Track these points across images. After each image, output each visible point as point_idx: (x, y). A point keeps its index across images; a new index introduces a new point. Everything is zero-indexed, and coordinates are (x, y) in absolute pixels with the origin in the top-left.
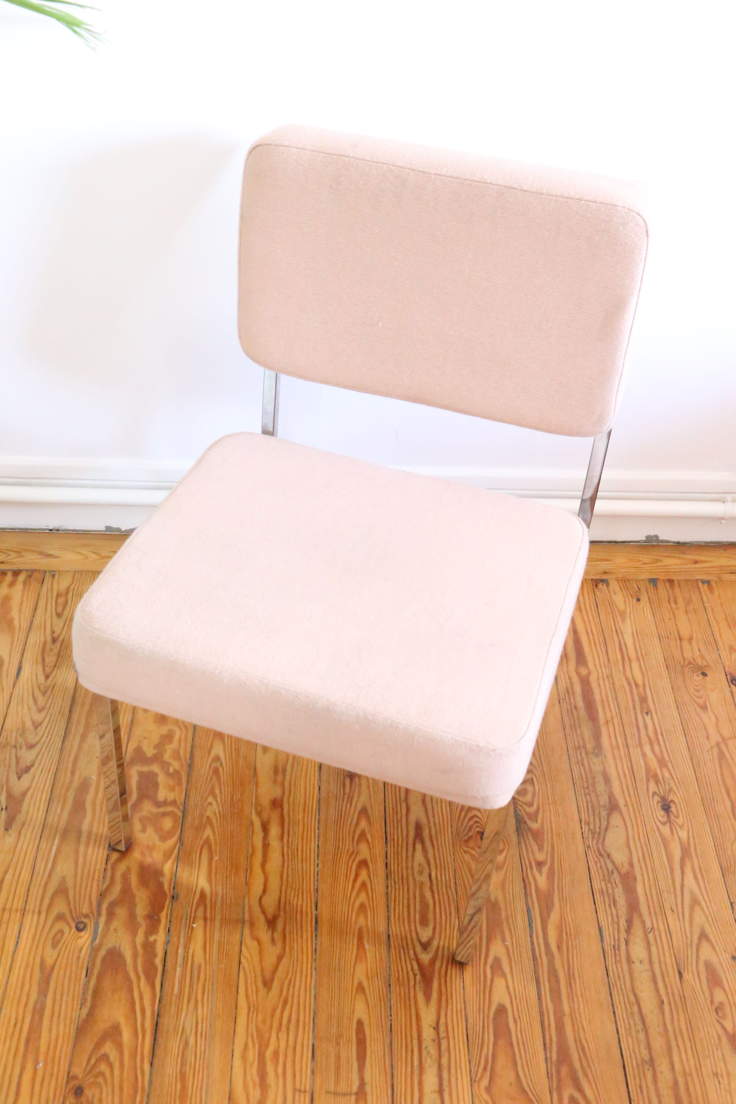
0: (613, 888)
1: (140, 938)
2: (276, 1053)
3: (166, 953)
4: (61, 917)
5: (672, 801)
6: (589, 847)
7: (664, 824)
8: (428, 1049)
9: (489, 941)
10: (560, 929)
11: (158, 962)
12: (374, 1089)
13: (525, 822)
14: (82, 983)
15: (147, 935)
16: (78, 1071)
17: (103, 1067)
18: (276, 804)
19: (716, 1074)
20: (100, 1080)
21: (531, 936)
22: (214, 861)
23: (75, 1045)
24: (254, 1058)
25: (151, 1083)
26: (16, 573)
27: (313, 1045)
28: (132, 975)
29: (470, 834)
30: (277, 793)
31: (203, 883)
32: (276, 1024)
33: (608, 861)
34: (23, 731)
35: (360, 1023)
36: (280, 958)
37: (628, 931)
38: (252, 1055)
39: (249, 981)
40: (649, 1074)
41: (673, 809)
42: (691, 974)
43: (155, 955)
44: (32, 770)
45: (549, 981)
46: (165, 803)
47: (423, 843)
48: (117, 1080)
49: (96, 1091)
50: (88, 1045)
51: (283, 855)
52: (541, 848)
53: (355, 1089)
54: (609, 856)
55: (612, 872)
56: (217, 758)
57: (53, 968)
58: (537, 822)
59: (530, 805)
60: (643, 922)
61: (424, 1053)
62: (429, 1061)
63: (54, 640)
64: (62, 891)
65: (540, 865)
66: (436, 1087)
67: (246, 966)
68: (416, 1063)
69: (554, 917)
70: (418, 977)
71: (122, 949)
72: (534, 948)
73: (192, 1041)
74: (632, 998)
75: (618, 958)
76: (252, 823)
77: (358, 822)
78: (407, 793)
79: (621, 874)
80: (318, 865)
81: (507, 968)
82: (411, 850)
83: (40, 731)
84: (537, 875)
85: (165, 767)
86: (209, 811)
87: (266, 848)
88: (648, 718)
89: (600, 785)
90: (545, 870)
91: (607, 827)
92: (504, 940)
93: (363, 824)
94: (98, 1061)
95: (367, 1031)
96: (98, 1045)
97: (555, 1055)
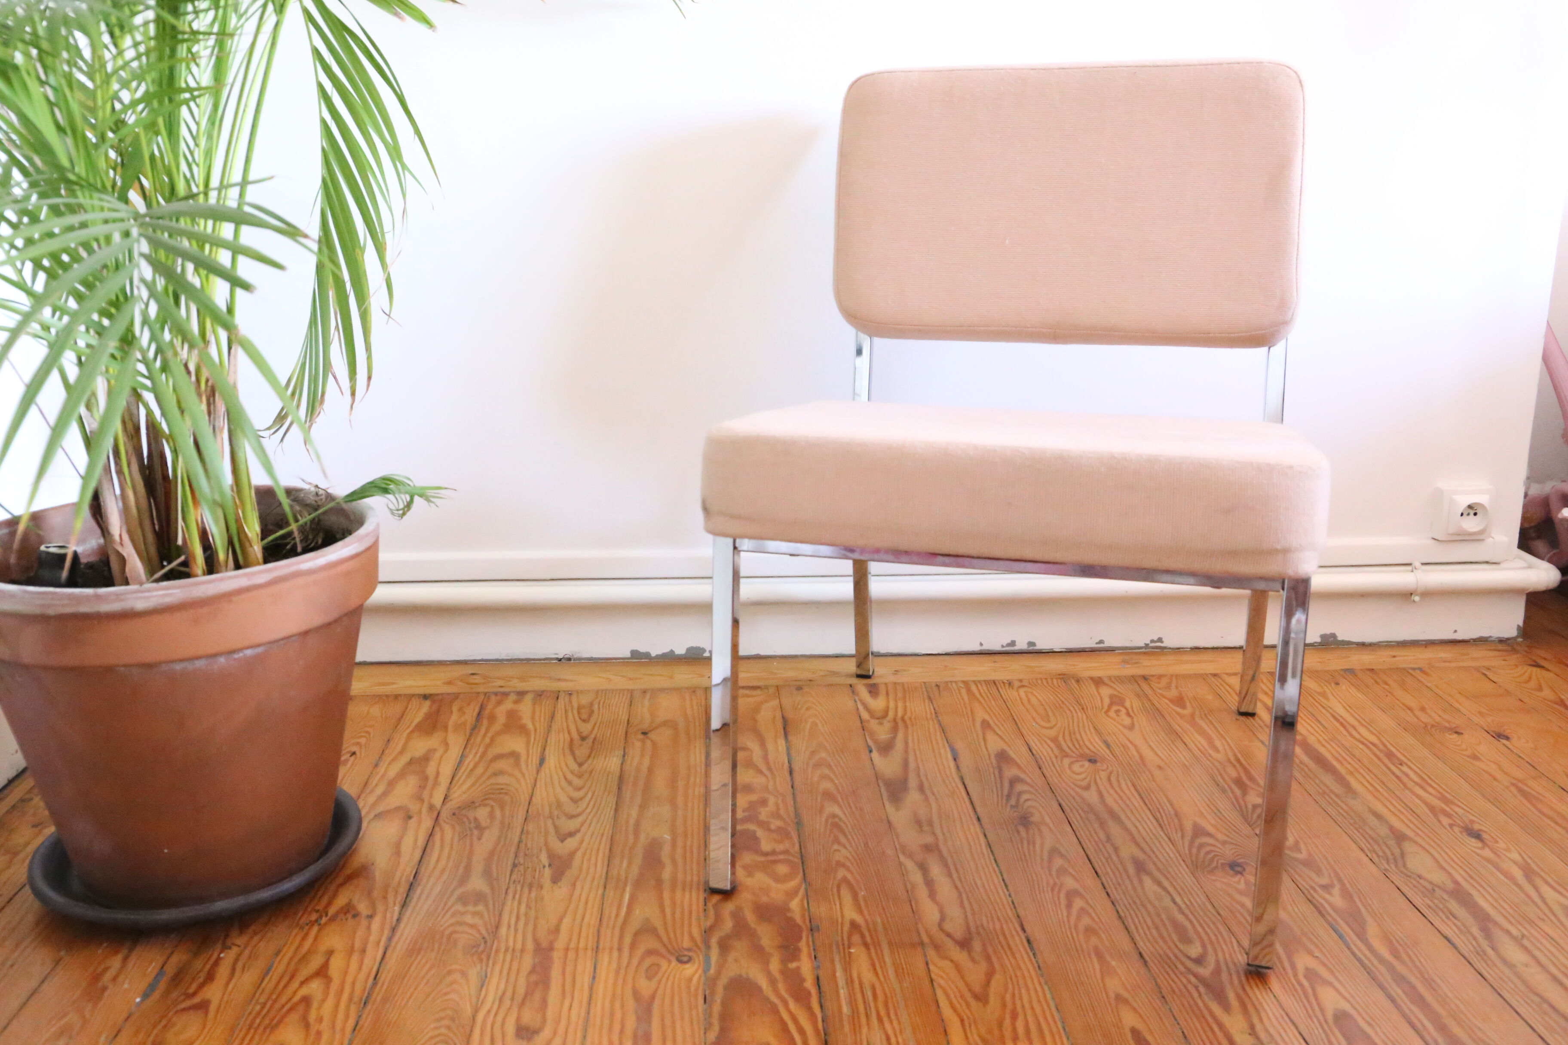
0: (1443, 904)
1: (775, 965)
3: (818, 978)
4: (652, 953)
5: (1480, 831)
6: (1386, 870)
7: (1480, 849)
9: (1289, 955)
10: (1387, 938)
11: (809, 984)
13: (1285, 854)
14: (701, 1008)
15: (784, 961)
18: (929, 849)
21: (1348, 948)
22: (860, 896)
26: (522, 694)
28: (775, 1000)
29: (1214, 866)
30: (927, 840)
31: (851, 914)
32: (1008, 1036)
33: (1422, 881)
34: (559, 805)
35: (1135, 1032)
36: (989, 976)
37: (1488, 939)
39: (952, 996)
41: (1485, 836)
43: (801, 980)
44: (579, 835)
45: (1397, 985)
46: (773, 852)
47: (1149, 873)
51: (956, 888)
52: (1319, 872)
54: (1420, 878)
55: (1434, 890)
56: (834, 816)
57: (653, 997)
58: (1302, 852)
60: (1506, 931)
63: (583, 739)
64: (647, 931)
65: (1327, 888)
67: (942, 982)
69: (1372, 931)
70: (1202, 989)
71: (751, 976)
72: (1360, 959)
75: (1489, 963)
76: (901, 864)
77: (1050, 861)
78: (1108, 838)
79: (1445, 891)
80: (1010, 895)
81: (1330, 978)
82: (1136, 882)
83: (583, 805)
84: (1327, 896)
85: (763, 824)
86: (838, 857)
87: (929, 883)
88: (1405, 769)
89: (1372, 821)
90: (1336, 891)
91: (1403, 855)
92: (1311, 954)
93: (1058, 862)
95: (1150, 1038)
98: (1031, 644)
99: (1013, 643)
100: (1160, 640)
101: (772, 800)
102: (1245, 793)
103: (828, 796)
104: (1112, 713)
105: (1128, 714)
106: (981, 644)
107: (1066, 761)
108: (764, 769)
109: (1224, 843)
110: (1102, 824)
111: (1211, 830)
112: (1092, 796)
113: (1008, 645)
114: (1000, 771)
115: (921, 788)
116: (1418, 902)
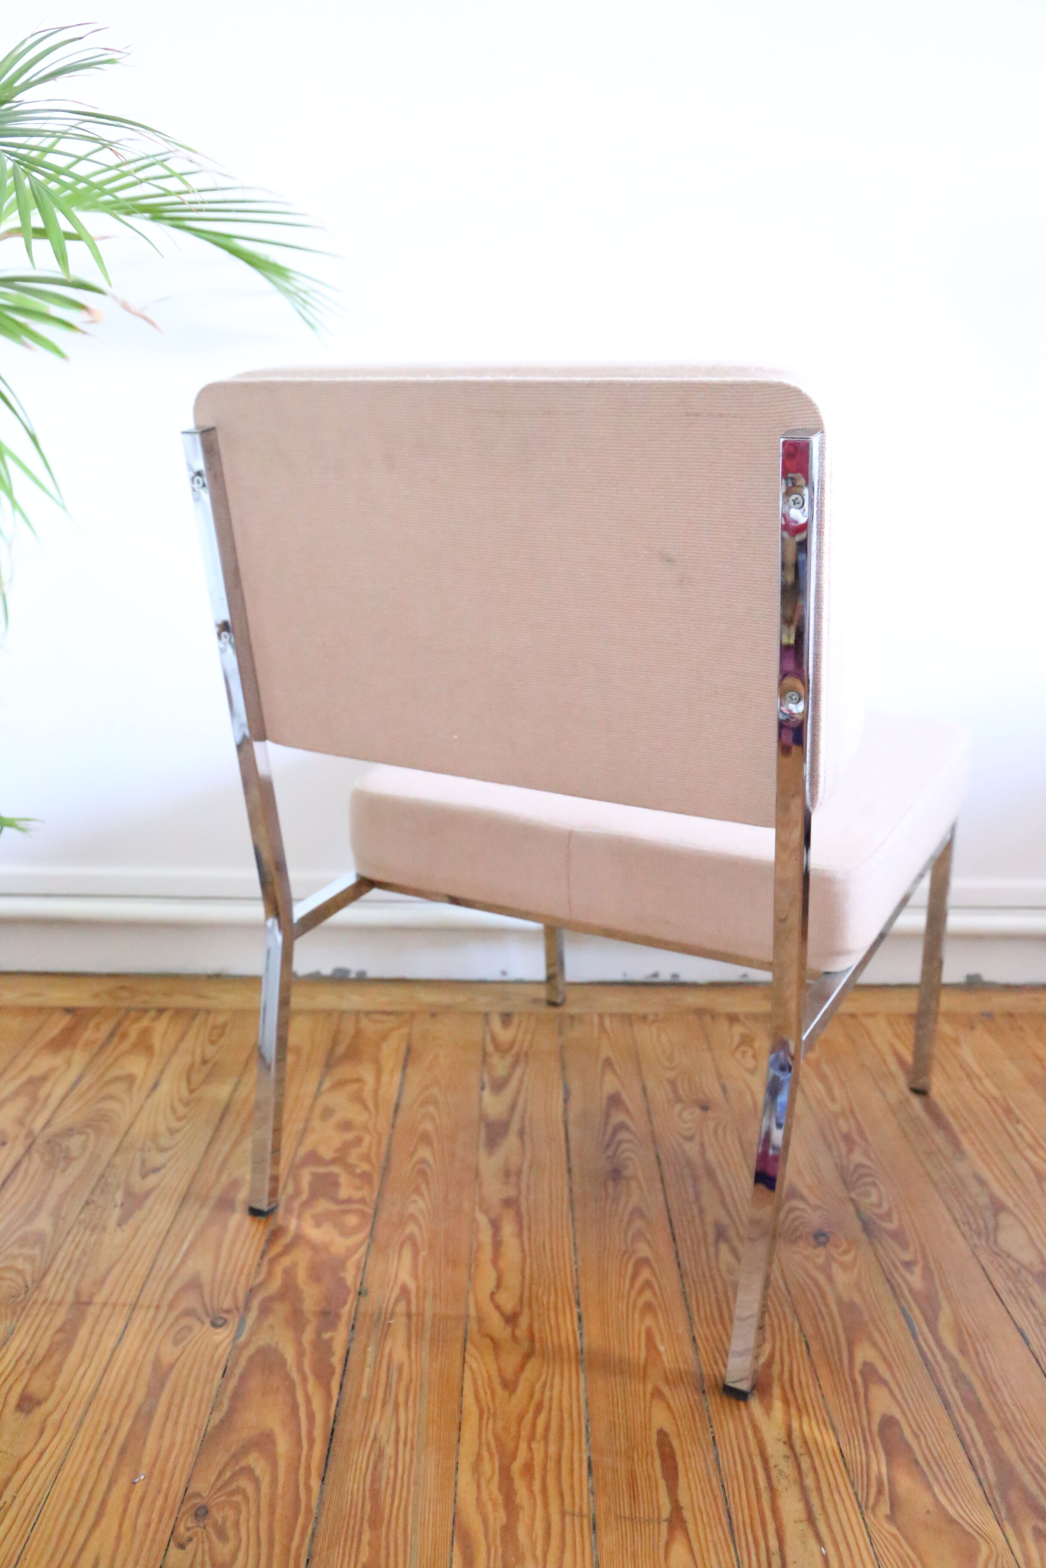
0: (1024, 1287)
1: (308, 1336)
2: (528, 1469)
3: (348, 1353)
4: (189, 1313)
6: (976, 1245)
8: (780, 1467)
9: (851, 1344)
10: (958, 1329)
11: (337, 1360)
12: (698, 1515)
13: (875, 1223)
14: (216, 1383)
15: (319, 1332)
16: (202, 1486)
17: (244, 1483)
18: (509, 1203)
20: (239, 1498)
21: (915, 1338)
22: (421, 1259)
23: (198, 1456)
24: (493, 1473)
25: (321, 1503)
26: (161, 1011)
27: (589, 1458)
28: (295, 1375)
29: (798, 1234)
30: (512, 1193)
31: (405, 1276)
32: (524, 1433)
33: (1010, 1261)
34: (155, 1136)
35: (662, 1433)
36: (526, 1358)
38: (490, 1468)
39: (480, 1382)
43: (330, 1353)
44: (163, 1171)
45: (957, 1387)
46: (349, 1201)
47: (728, 1241)
48: (264, 1501)
49: (231, 1513)
50: (221, 1458)
51: (523, 1251)
52: (905, 1246)
53: (666, 1512)
54: (1009, 1256)
55: (1020, 1272)
56: (423, 1161)
57: (172, 1366)
58: (892, 1222)
59: (880, 1205)
61: (774, 1473)
62: (784, 1482)
63: (204, 1062)
64: (194, 1284)
65: (908, 1265)
66: (802, 1515)
67: (475, 1365)
68: (763, 1485)
69: (945, 1318)
71: (280, 1346)
72: (924, 1352)
73: (389, 1451)
76: (474, 1220)
77: (630, 1222)
78: (697, 1195)
79: (1031, 1273)
80: (576, 1262)
81: (887, 1376)
82: (712, 1250)
83: (178, 1136)
84: (908, 1276)
85: (350, 1169)
86: (412, 1209)
87: (497, 1244)
88: (1020, 1128)
89: (974, 1187)
90: (918, 1270)
91: (996, 1228)
92: (874, 1344)
93: (638, 1224)
94: (234, 1475)
95: (675, 1443)
96: (235, 1457)
97: (992, 1477)
98: (675, 976)
99: (656, 975)
101: (367, 1139)
102: (850, 1151)
103: (425, 1138)
104: (738, 1055)
105: (754, 1057)
107: (678, 1107)
108: (370, 1104)
109: (815, 1208)
110: (696, 1180)
111: (806, 1192)
112: (692, 1149)
113: (652, 975)
114: (608, 1115)
115: (521, 1133)
116: (999, 1284)
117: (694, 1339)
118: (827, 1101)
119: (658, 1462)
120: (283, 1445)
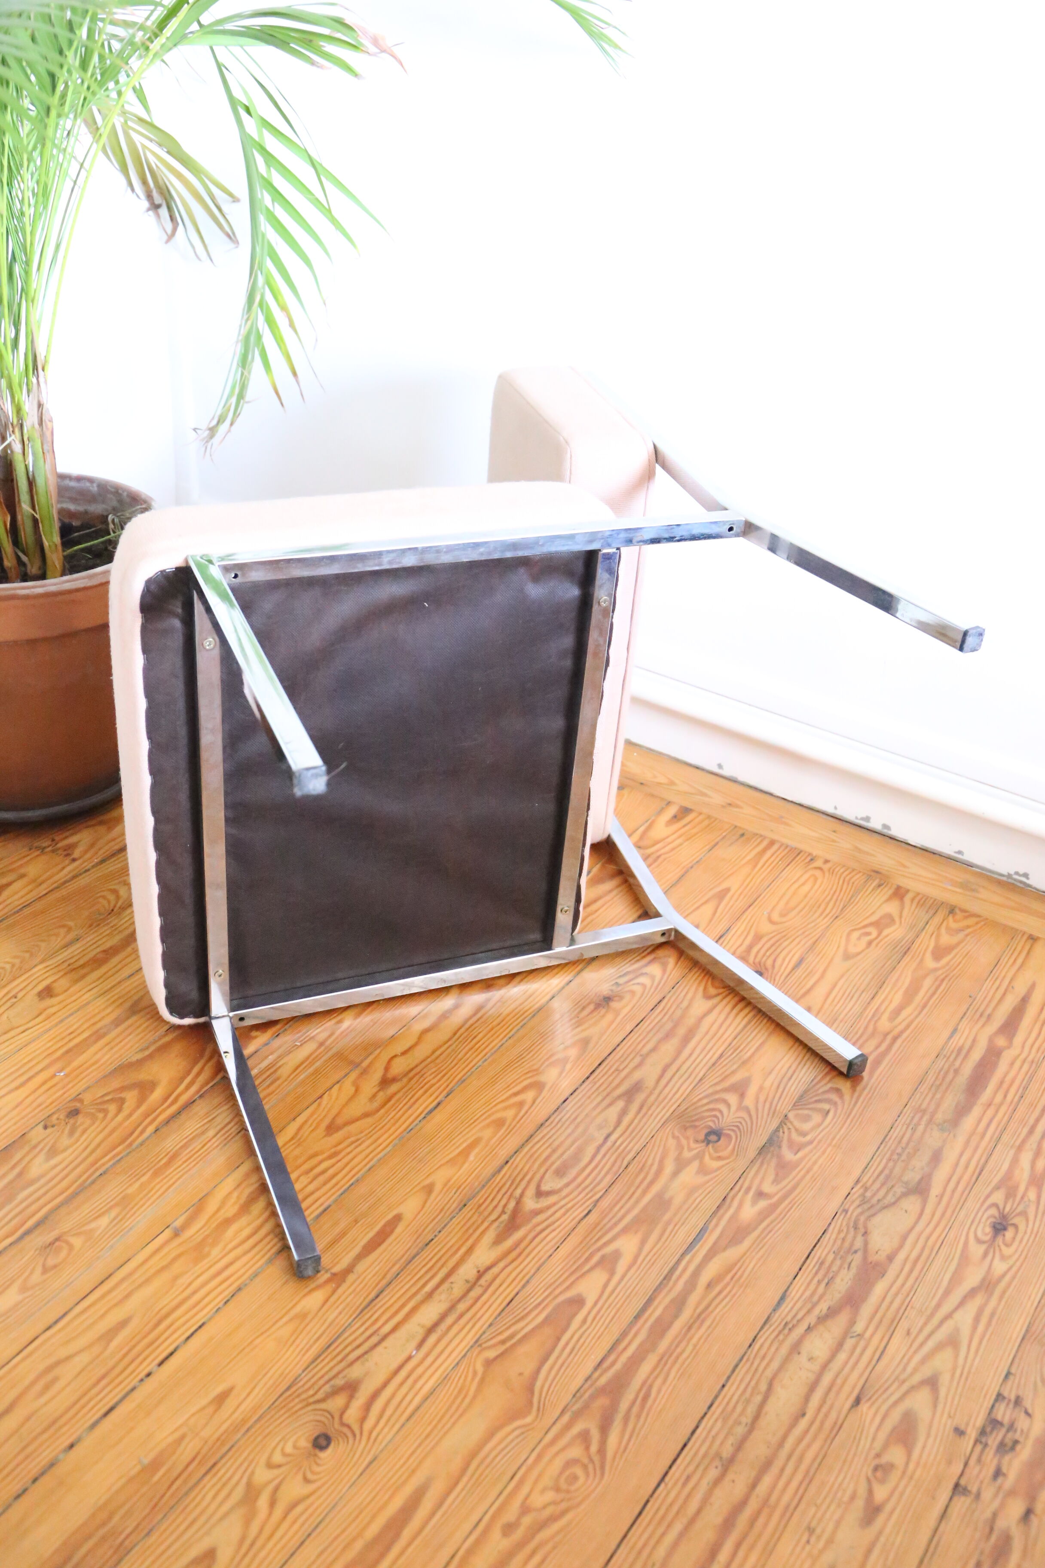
0: (840, 1267)
5: (1016, 1226)
6: (846, 1211)
7: (979, 1241)
8: (453, 1285)
9: (625, 1230)
10: (728, 1267)
12: (359, 1280)
13: (780, 1147)
16: (88, 1098)
17: (112, 1108)
19: (811, 1531)
20: (100, 1115)
21: (683, 1255)
23: (105, 1077)
25: (142, 1144)
27: (329, 1206)
29: (697, 1124)
33: (860, 1238)
35: (398, 1218)
36: (366, 1115)
37: (822, 1320)
39: (315, 1116)
40: (713, 1473)
41: (1009, 1234)
42: (873, 1410)
45: (666, 1308)
47: (627, 1101)
48: (113, 1124)
49: (88, 1122)
50: (117, 1083)
51: (454, 1033)
52: (776, 1181)
53: (336, 1269)
54: (865, 1233)
55: (856, 1252)
58: (796, 1154)
59: (805, 1134)
60: (852, 1322)
61: (446, 1285)
62: (444, 1296)
65: (760, 1195)
66: (429, 1323)
67: (326, 1102)
68: (428, 1288)
69: (733, 1253)
70: (505, 1217)
72: (676, 1269)
73: (212, 1133)
74: (763, 1387)
75: (781, 1337)
77: (567, 1048)
78: (652, 1050)
79: (866, 1259)
80: (484, 1061)
81: (621, 1269)
82: (608, 1102)
84: (747, 1204)
87: (442, 1018)
89: (921, 1159)
90: (763, 1204)
91: (890, 1205)
92: (645, 1240)
94: (112, 1100)
95: (398, 1230)
96: (123, 1089)
97: (603, 1380)
98: (885, 826)
99: (867, 819)
100: (1026, 875)
104: (858, 933)
105: (871, 942)
106: (836, 808)
109: (744, 1108)
111: (752, 1094)
113: (862, 819)
116: (821, 1250)
117: (507, 1162)
118: (886, 1016)
119: (371, 1235)
120: (157, 1094)
